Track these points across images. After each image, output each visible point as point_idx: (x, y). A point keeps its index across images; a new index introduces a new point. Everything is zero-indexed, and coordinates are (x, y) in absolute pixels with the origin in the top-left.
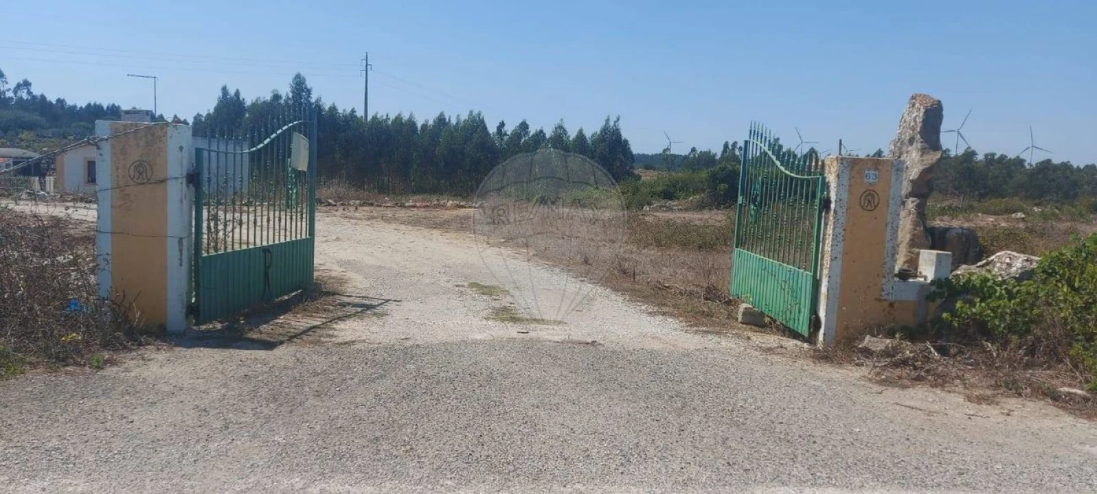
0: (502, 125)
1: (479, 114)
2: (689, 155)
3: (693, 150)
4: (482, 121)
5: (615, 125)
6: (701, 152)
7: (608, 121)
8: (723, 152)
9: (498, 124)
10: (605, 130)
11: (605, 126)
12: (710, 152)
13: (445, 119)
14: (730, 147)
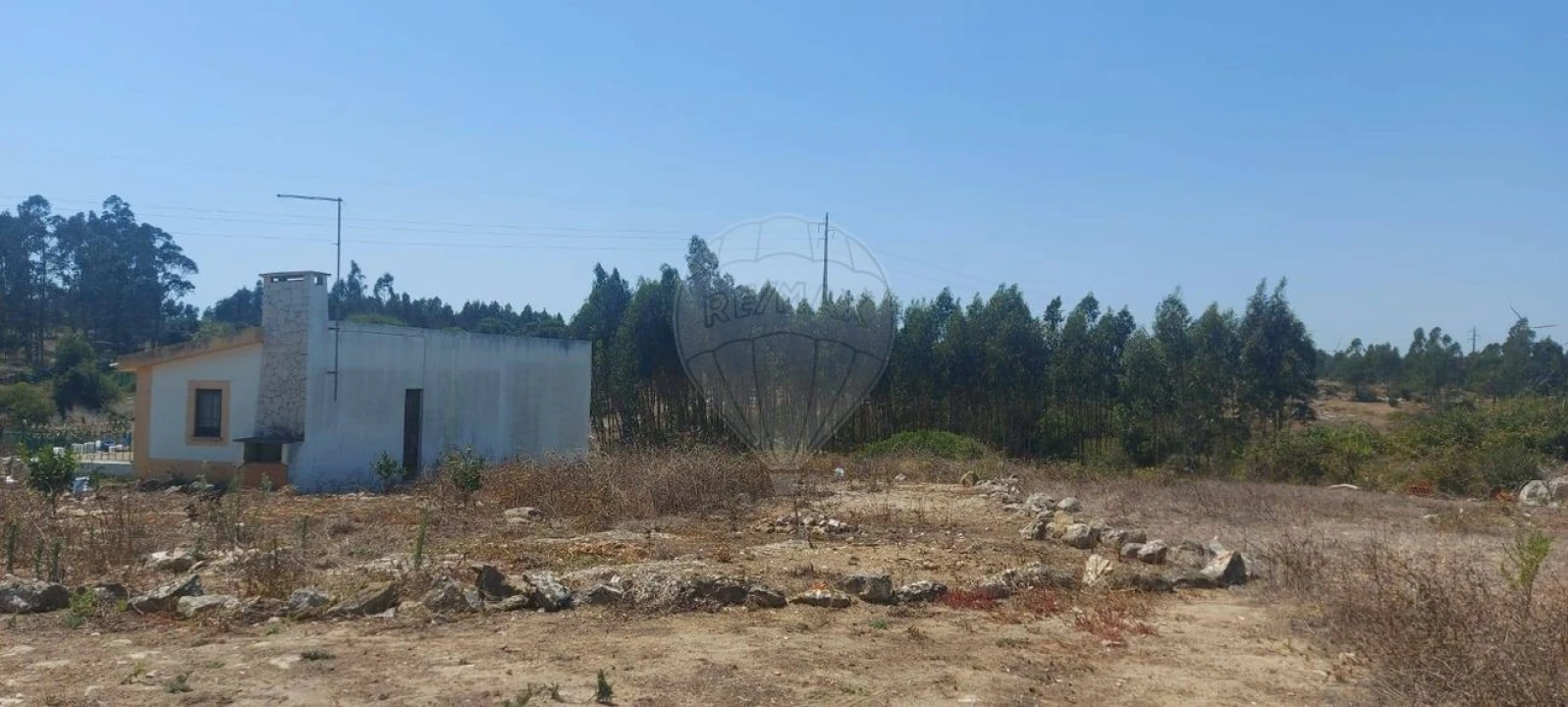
0: (1056, 303)
1: (1014, 287)
2: (1348, 351)
3: (1356, 343)
4: (1018, 299)
5: (1276, 296)
6: (1371, 346)
7: (1262, 287)
8: (1413, 346)
9: (1049, 303)
10: (1257, 304)
11: (1256, 298)
12: (1388, 346)
13: (950, 299)
14: (1427, 337)
